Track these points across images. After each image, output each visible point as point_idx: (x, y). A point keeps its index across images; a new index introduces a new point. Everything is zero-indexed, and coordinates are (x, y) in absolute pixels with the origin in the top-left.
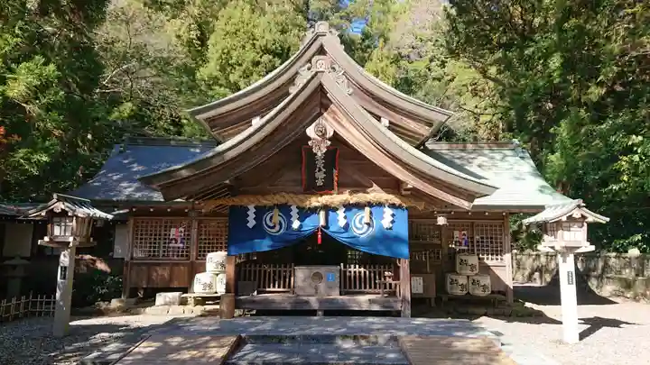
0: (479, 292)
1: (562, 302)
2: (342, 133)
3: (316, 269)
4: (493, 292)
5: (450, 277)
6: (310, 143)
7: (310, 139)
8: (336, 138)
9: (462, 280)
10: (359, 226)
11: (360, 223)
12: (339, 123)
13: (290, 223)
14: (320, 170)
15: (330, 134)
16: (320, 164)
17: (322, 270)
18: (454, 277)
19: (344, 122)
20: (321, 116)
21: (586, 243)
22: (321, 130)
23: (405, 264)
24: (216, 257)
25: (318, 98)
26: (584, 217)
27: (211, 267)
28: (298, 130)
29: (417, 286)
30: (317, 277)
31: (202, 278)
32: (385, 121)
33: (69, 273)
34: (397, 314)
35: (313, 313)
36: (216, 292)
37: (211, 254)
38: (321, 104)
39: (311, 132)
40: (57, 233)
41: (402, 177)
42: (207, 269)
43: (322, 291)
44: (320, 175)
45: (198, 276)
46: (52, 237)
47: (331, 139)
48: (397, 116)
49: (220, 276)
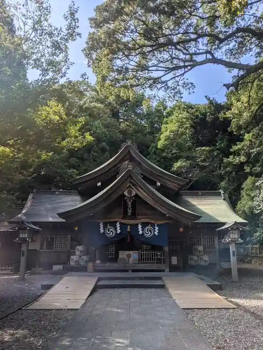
0: (203, 263)
2: (139, 194)
3: (128, 252)
4: (210, 264)
5: (190, 257)
6: (126, 198)
7: (125, 196)
8: (137, 196)
9: (195, 258)
10: (147, 232)
12: (138, 190)
13: (116, 231)
14: (130, 209)
15: (134, 194)
16: (130, 206)
17: (131, 252)
18: (192, 256)
19: (140, 190)
20: (130, 186)
21: (240, 239)
22: (130, 192)
23: (166, 249)
24: (80, 248)
25: (129, 180)
26: (237, 228)
27: (78, 253)
28: (121, 193)
29: (174, 260)
30: (129, 256)
31: (74, 258)
32: (159, 184)
33: (25, 254)
34: (163, 271)
35: (127, 271)
36: (80, 265)
37: (78, 247)
38: (130, 182)
39: (126, 193)
40: (21, 236)
41: (163, 212)
42: (76, 254)
43: (131, 262)
44: (130, 211)
45: (72, 257)
46: (19, 238)
47: (134, 196)
48: (164, 181)
49: (82, 257)
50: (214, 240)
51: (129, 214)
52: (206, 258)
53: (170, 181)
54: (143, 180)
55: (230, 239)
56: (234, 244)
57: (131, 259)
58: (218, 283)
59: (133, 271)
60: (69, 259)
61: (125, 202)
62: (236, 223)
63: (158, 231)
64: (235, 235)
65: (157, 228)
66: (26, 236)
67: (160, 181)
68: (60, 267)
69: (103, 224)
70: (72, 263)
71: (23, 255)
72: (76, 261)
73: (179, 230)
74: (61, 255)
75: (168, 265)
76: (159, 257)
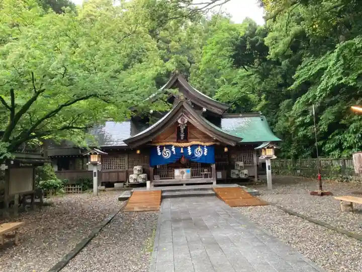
0: (243, 176)
2: (190, 121)
3: (181, 170)
4: (249, 176)
5: (232, 171)
7: (179, 124)
8: (188, 123)
9: (237, 172)
10: (197, 153)
12: (189, 118)
14: (182, 134)
16: (182, 131)
17: (184, 170)
18: (234, 171)
19: (191, 117)
20: (183, 115)
21: (274, 156)
22: (183, 121)
23: (214, 166)
24: (138, 168)
25: (182, 109)
27: (136, 172)
28: (175, 121)
29: (219, 175)
30: (183, 173)
32: (205, 109)
33: (97, 174)
35: (182, 185)
36: (138, 182)
37: (135, 167)
38: (183, 111)
39: (179, 121)
40: (92, 160)
41: (211, 136)
42: (134, 173)
43: (184, 177)
44: (182, 136)
45: (131, 176)
46: (91, 162)
47: (186, 123)
48: (209, 106)
49: (140, 175)
50: (253, 157)
51: (182, 138)
52: (246, 171)
55: (266, 156)
56: (269, 160)
57: (184, 175)
58: (256, 191)
59: (187, 184)
60: (127, 177)
61: (179, 128)
63: (207, 152)
64: (270, 153)
65: (206, 150)
67: (206, 107)
68: (121, 185)
69: (159, 147)
71: (95, 176)
72: (134, 179)
73: (224, 150)
74: (121, 174)
75: (215, 179)
76: (206, 173)
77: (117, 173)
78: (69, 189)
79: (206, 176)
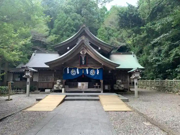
0: (121, 89)
1: (137, 92)
3: (83, 83)
4: (124, 89)
5: (114, 85)
6: (81, 55)
7: (81, 54)
8: (87, 54)
9: (117, 86)
11: (92, 72)
12: (87, 51)
13: (77, 73)
14: (83, 61)
16: (83, 59)
17: (84, 83)
20: (83, 49)
21: (140, 77)
22: (83, 52)
23: (102, 81)
24: (59, 81)
25: (83, 45)
26: (139, 71)
27: (58, 83)
28: (79, 52)
29: (106, 87)
30: (83, 85)
31: (56, 86)
32: (100, 48)
33: (29, 83)
34: (100, 92)
35: (82, 92)
36: (59, 89)
37: (57, 80)
38: (83, 47)
39: (81, 53)
40: (26, 74)
41: (101, 63)
42: (57, 84)
43: (84, 88)
44: (83, 62)
45: (55, 85)
46: (26, 75)
47: (85, 54)
48: (103, 47)
49: (60, 85)
50: (127, 77)
51: (83, 64)
52: (122, 86)
53: (106, 47)
54: (90, 46)
55: (135, 77)
56: (137, 79)
57: (84, 86)
58: (127, 99)
59: (85, 92)
60: (53, 86)
61: (81, 57)
62: (138, 69)
63: (99, 72)
64: (137, 75)
65: (98, 71)
66: (29, 74)
67: (100, 47)
68: (49, 90)
69: (69, 69)
70: (55, 88)
72: (57, 87)
73: (108, 72)
74: (49, 84)
75: (102, 89)
76: (97, 85)
77: (47, 83)
78: (17, 91)
79: (97, 87)
